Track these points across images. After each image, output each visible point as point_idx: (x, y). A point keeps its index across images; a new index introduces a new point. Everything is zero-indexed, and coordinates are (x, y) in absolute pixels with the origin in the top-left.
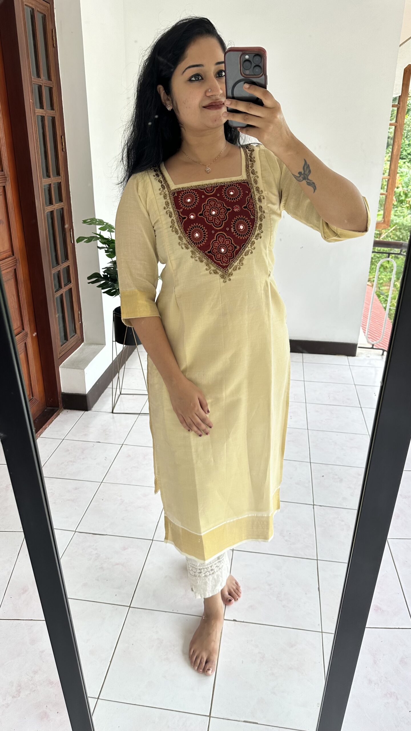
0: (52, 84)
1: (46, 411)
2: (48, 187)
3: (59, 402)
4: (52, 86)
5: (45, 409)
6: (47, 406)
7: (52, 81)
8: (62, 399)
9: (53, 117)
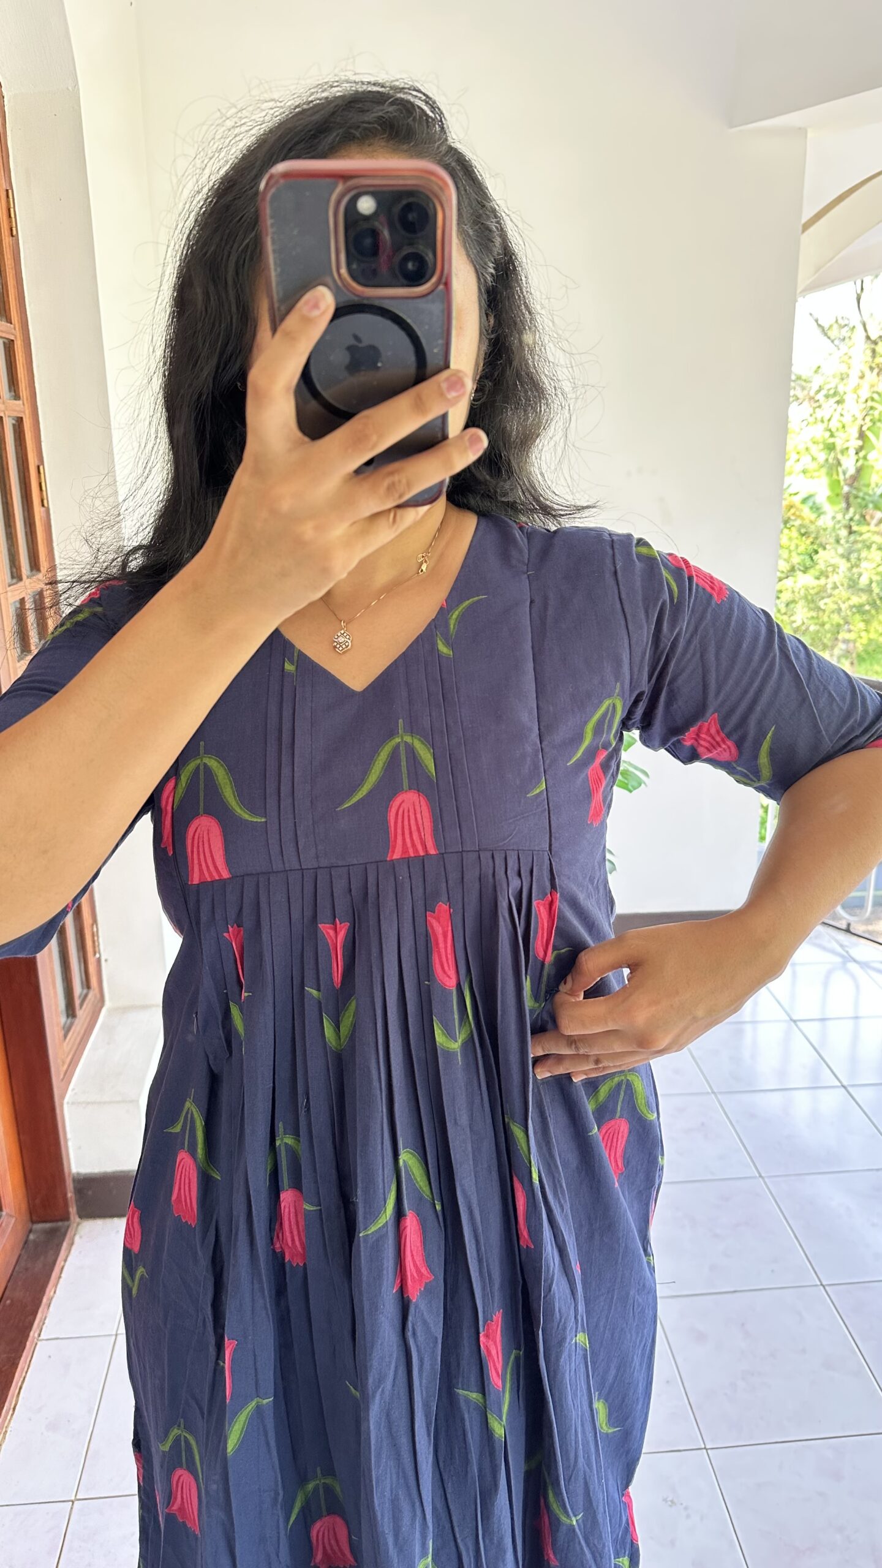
0: (13, 331)
1: (34, 1241)
2: (16, 610)
3: (70, 1204)
4: (12, 338)
5: (30, 1231)
6: (33, 1222)
7: (11, 323)
8: (76, 1195)
9: (18, 417)
